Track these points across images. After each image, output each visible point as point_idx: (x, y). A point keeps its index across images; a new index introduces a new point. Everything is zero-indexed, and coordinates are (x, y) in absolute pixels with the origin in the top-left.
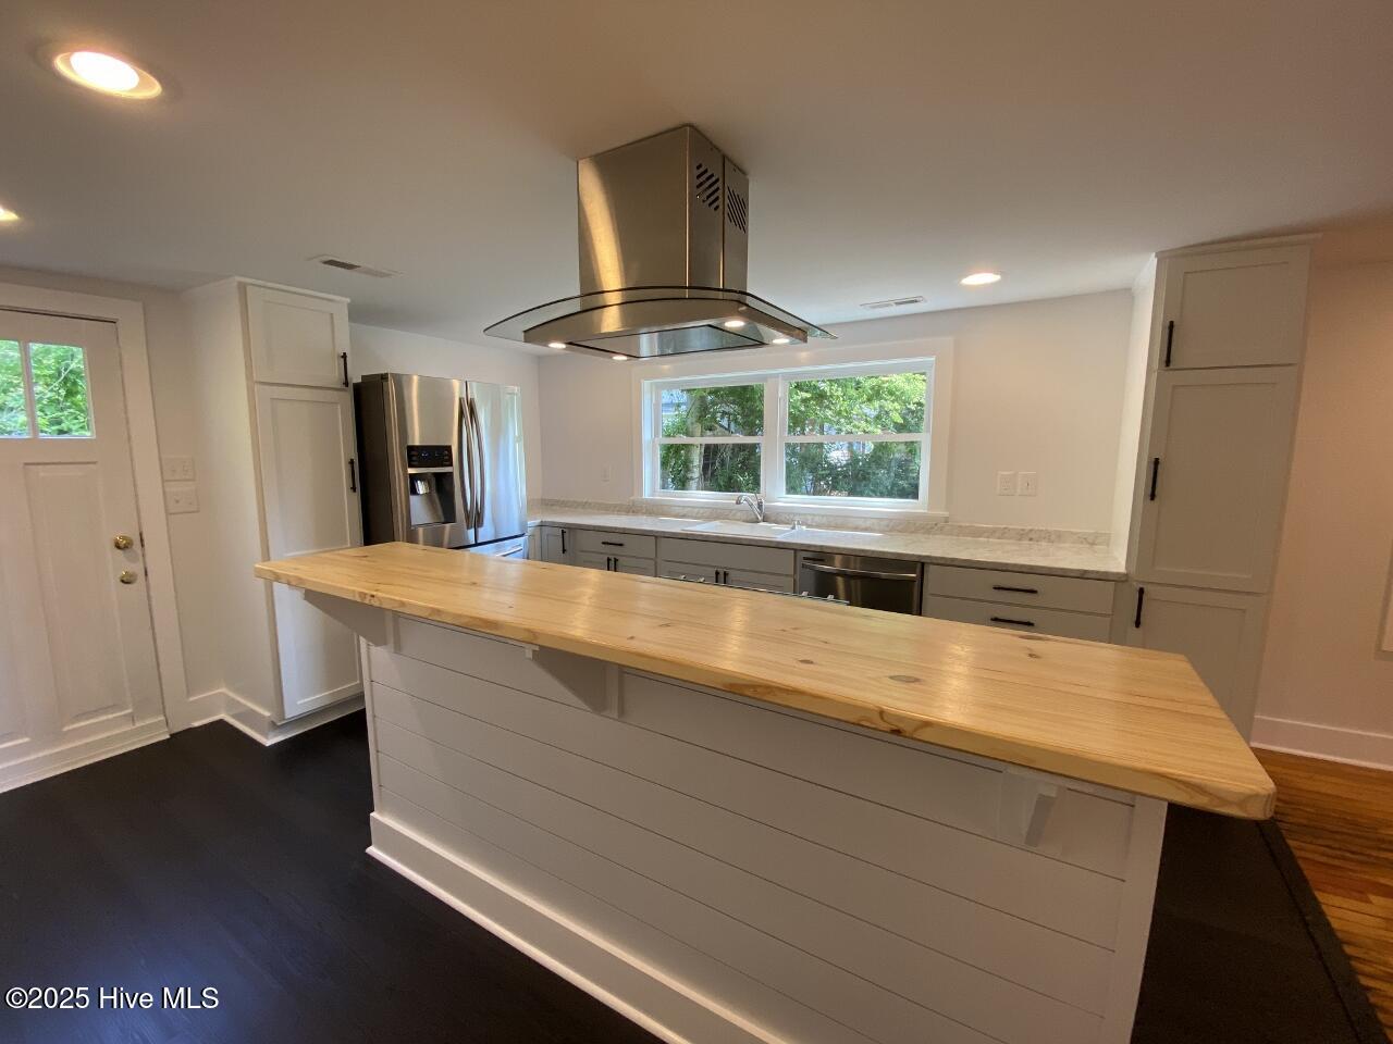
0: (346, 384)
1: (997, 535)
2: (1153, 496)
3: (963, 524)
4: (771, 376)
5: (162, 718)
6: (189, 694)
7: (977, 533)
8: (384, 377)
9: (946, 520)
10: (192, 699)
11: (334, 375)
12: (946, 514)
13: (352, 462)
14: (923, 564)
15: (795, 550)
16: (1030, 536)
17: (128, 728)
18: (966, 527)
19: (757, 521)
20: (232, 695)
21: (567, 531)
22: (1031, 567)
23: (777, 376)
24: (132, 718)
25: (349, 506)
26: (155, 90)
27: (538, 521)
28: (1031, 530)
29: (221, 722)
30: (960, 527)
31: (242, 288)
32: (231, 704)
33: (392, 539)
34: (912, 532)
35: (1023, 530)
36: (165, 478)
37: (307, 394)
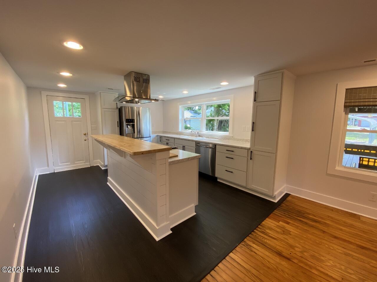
0: (117, 108)
1: (242, 140)
2: (253, 130)
4: (202, 104)
5: (89, 163)
6: (94, 160)
7: (238, 140)
8: (122, 107)
10: (94, 161)
11: (115, 107)
12: (232, 135)
13: (118, 122)
14: (216, 145)
15: (196, 142)
17: (84, 164)
20: (100, 161)
21: (161, 137)
22: (233, 146)
23: (203, 104)
24: (85, 162)
25: (117, 129)
26: (71, 75)
27: (157, 135)
29: (98, 166)
30: (235, 138)
31: (100, 93)
32: (100, 163)
33: (123, 136)
35: (247, 139)
36: (92, 124)
37: (110, 110)
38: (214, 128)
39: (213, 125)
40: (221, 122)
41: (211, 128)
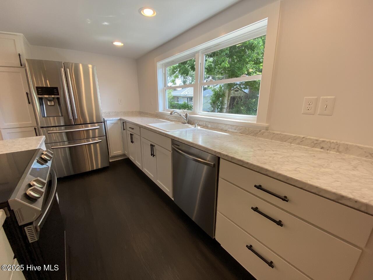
0: (22, 65)
3: (275, 132)
9: (267, 129)
11: (18, 62)
12: (266, 124)
13: (27, 93)
14: (219, 158)
16: (322, 145)
18: (278, 134)
19: (185, 123)
21: (124, 122)
28: (323, 141)
30: (274, 133)
34: (247, 134)
35: (317, 140)
38: (223, 107)
39: (222, 103)
40: (233, 99)
41: (219, 107)
